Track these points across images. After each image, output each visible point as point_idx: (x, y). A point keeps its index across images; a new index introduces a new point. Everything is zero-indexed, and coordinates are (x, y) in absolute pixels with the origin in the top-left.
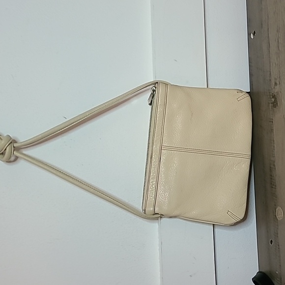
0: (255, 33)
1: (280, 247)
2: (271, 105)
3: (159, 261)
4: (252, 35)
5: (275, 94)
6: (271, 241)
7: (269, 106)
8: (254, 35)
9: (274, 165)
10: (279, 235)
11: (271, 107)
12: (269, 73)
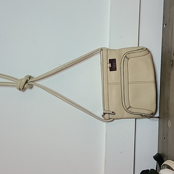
0: (166, 24)
1: (168, 141)
2: (170, 65)
3: (105, 143)
4: (165, 25)
5: (173, 60)
6: (165, 138)
7: (169, 66)
8: (166, 25)
9: (169, 98)
10: (168, 135)
11: (170, 67)
12: (171, 48)
